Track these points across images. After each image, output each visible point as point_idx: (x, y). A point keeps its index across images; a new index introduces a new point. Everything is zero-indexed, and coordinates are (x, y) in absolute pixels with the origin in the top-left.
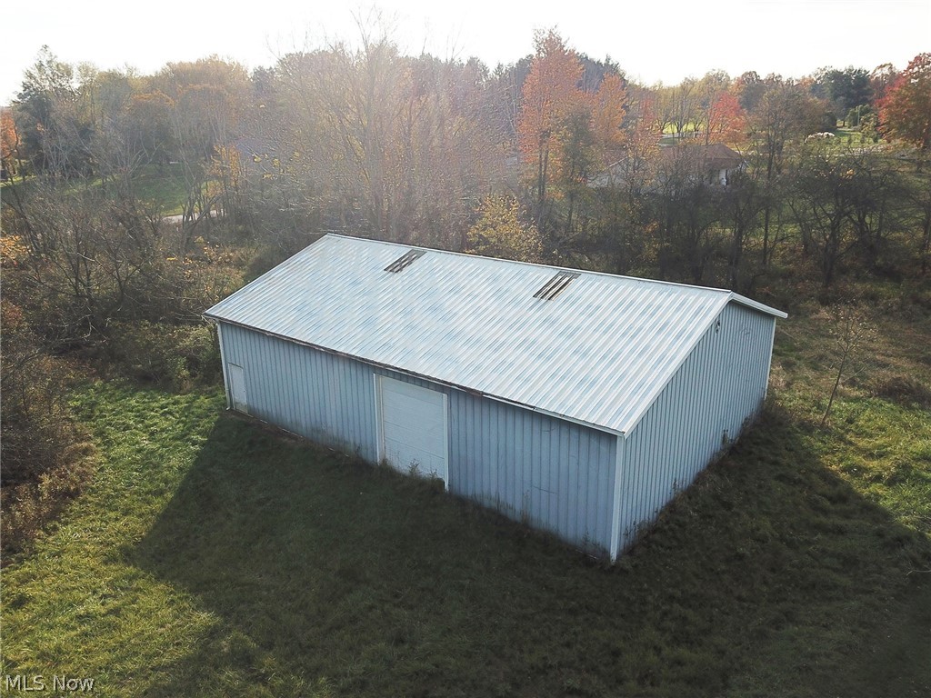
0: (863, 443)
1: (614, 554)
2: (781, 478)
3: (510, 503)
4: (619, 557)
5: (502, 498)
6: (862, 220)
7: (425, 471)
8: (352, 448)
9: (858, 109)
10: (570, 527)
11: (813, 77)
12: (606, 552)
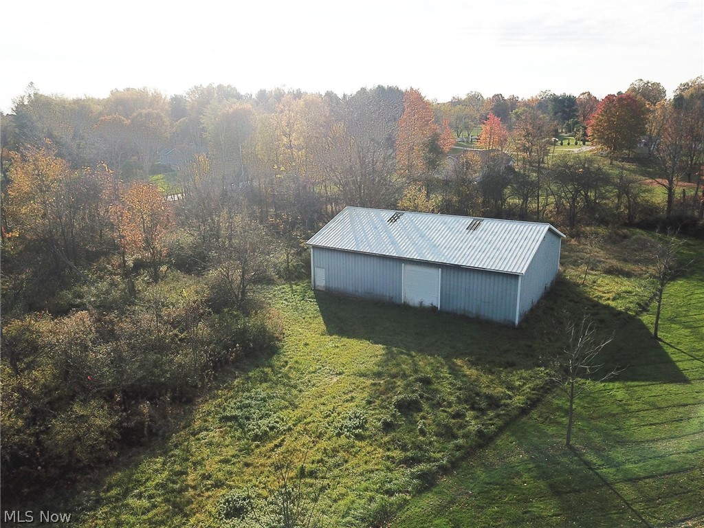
0: (601, 289)
1: (517, 322)
2: (570, 301)
3: (470, 310)
4: (519, 323)
5: (467, 309)
6: (586, 194)
7: (427, 303)
8: (387, 298)
9: (570, 122)
10: (498, 315)
11: (538, 97)
12: (514, 323)
